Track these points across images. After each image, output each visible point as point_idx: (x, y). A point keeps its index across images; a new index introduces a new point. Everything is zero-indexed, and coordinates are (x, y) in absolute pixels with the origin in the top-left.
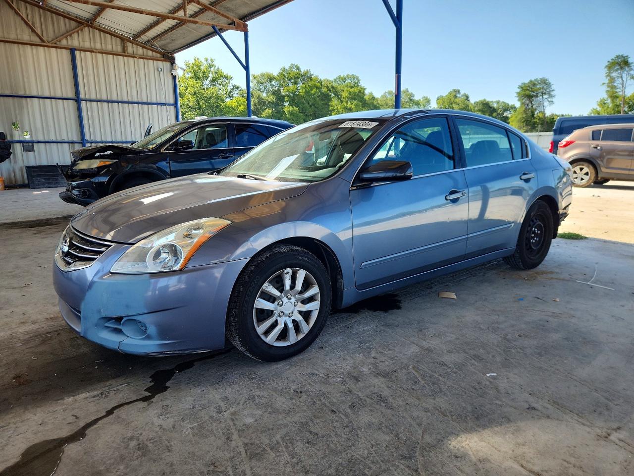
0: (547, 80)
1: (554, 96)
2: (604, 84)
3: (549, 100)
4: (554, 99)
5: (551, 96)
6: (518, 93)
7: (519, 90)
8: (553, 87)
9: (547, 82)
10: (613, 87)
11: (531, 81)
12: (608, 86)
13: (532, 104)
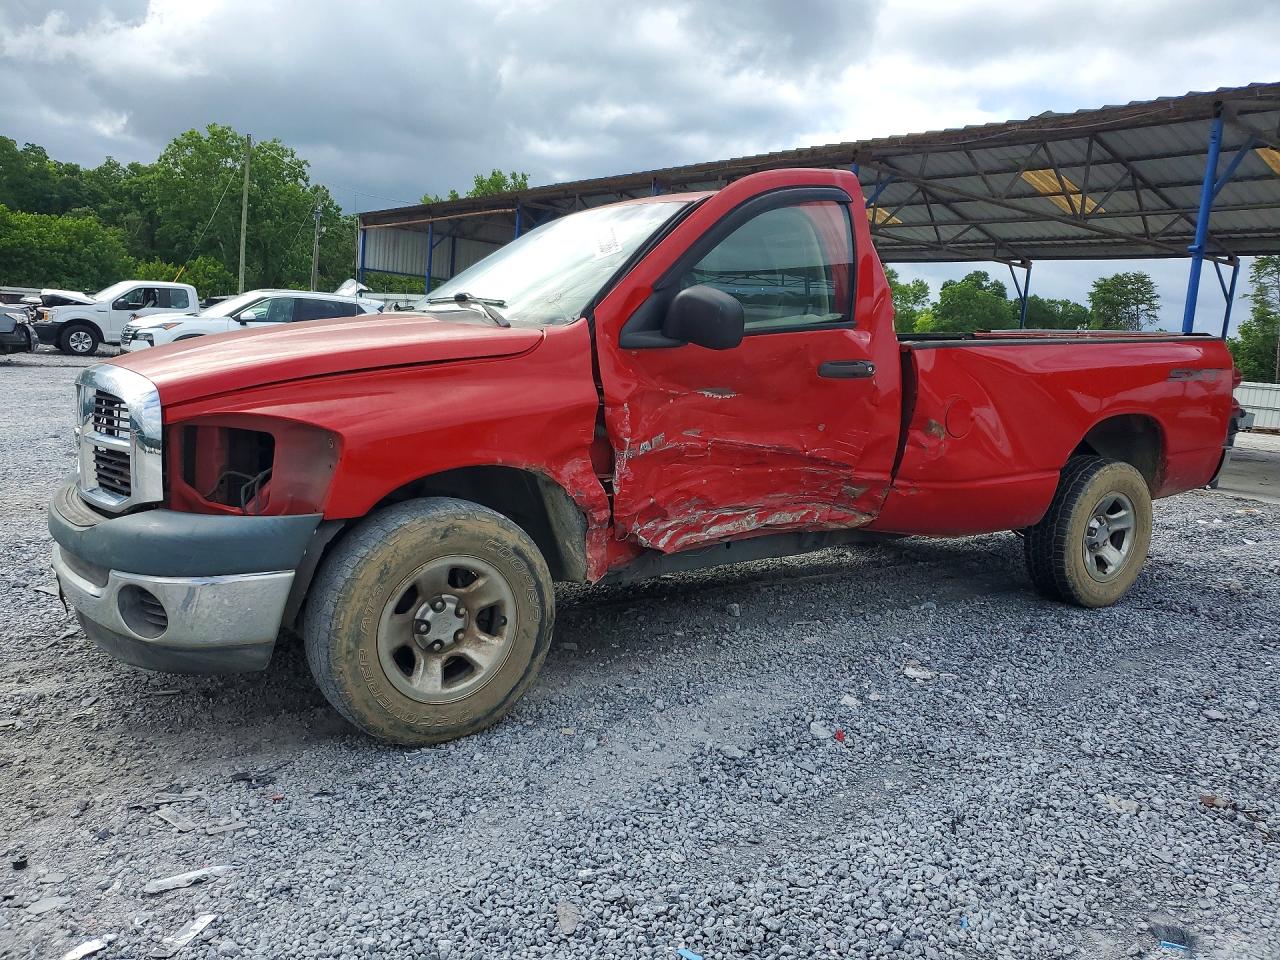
0: (1145, 277)
1: (1158, 308)
2: (1245, 296)
3: (1149, 313)
4: (1157, 313)
5: (1153, 307)
6: (1091, 294)
7: (1093, 290)
8: (1157, 291)
9: (1147, 280)
10: (1264, 303)
11: (1117, 276)
12: (1256, 302)
13: (1117, 317)
